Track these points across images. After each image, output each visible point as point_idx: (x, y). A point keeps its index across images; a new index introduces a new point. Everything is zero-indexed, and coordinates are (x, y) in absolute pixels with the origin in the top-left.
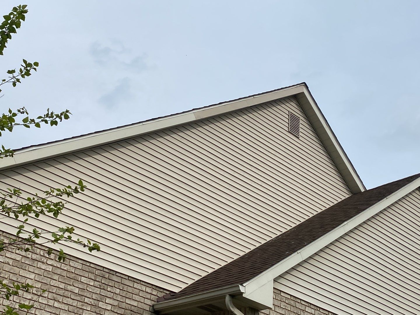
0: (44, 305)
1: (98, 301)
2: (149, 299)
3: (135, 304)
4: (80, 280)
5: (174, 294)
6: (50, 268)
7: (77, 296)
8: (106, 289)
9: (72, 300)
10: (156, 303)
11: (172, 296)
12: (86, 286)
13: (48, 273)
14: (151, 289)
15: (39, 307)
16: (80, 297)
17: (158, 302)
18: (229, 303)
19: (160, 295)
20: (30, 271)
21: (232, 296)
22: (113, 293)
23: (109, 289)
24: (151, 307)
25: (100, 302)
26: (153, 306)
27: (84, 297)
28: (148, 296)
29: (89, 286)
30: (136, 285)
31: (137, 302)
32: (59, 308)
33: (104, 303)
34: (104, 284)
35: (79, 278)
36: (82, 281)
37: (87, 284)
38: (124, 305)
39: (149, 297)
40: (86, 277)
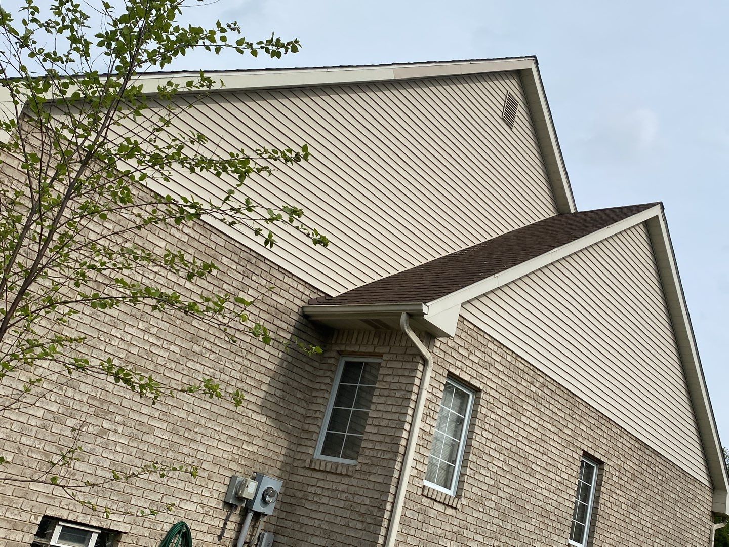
0: (173, 283)
1: (239, 289)
2: (299, 299)
3: (282, 301)
4: (220, 260)
5: (330, 298)
6: (185, 239)
7: (214, 279)
8: (250, 277)
9: (207, 283)
10: (307, 305)
11: (328, 300)
12: (227, 268)
13: (182, 244)
14: (304, 287)
15: (166, 285)
16: (218, 280)
17: (309, 304)
18: (405, 323)
19: (314, 296)
20: (160, 237)
21: (410, 315)
22: (257, 283)
23: (254, 278)
24: (300, 309)
25: (241, 292)
26: (303, 308)
27: (222, 282)
28: (299, 295)
29: (231, 270)
30: (286, 279)
31: (285, 300)
32: (191, 290)
33: (245, 294)
34: (248, 270)
35: (220, 258)
36: (222, 261)
37: (229, 267)
38: (268, 301)
39: (300, 297)
40: (229, 258)
